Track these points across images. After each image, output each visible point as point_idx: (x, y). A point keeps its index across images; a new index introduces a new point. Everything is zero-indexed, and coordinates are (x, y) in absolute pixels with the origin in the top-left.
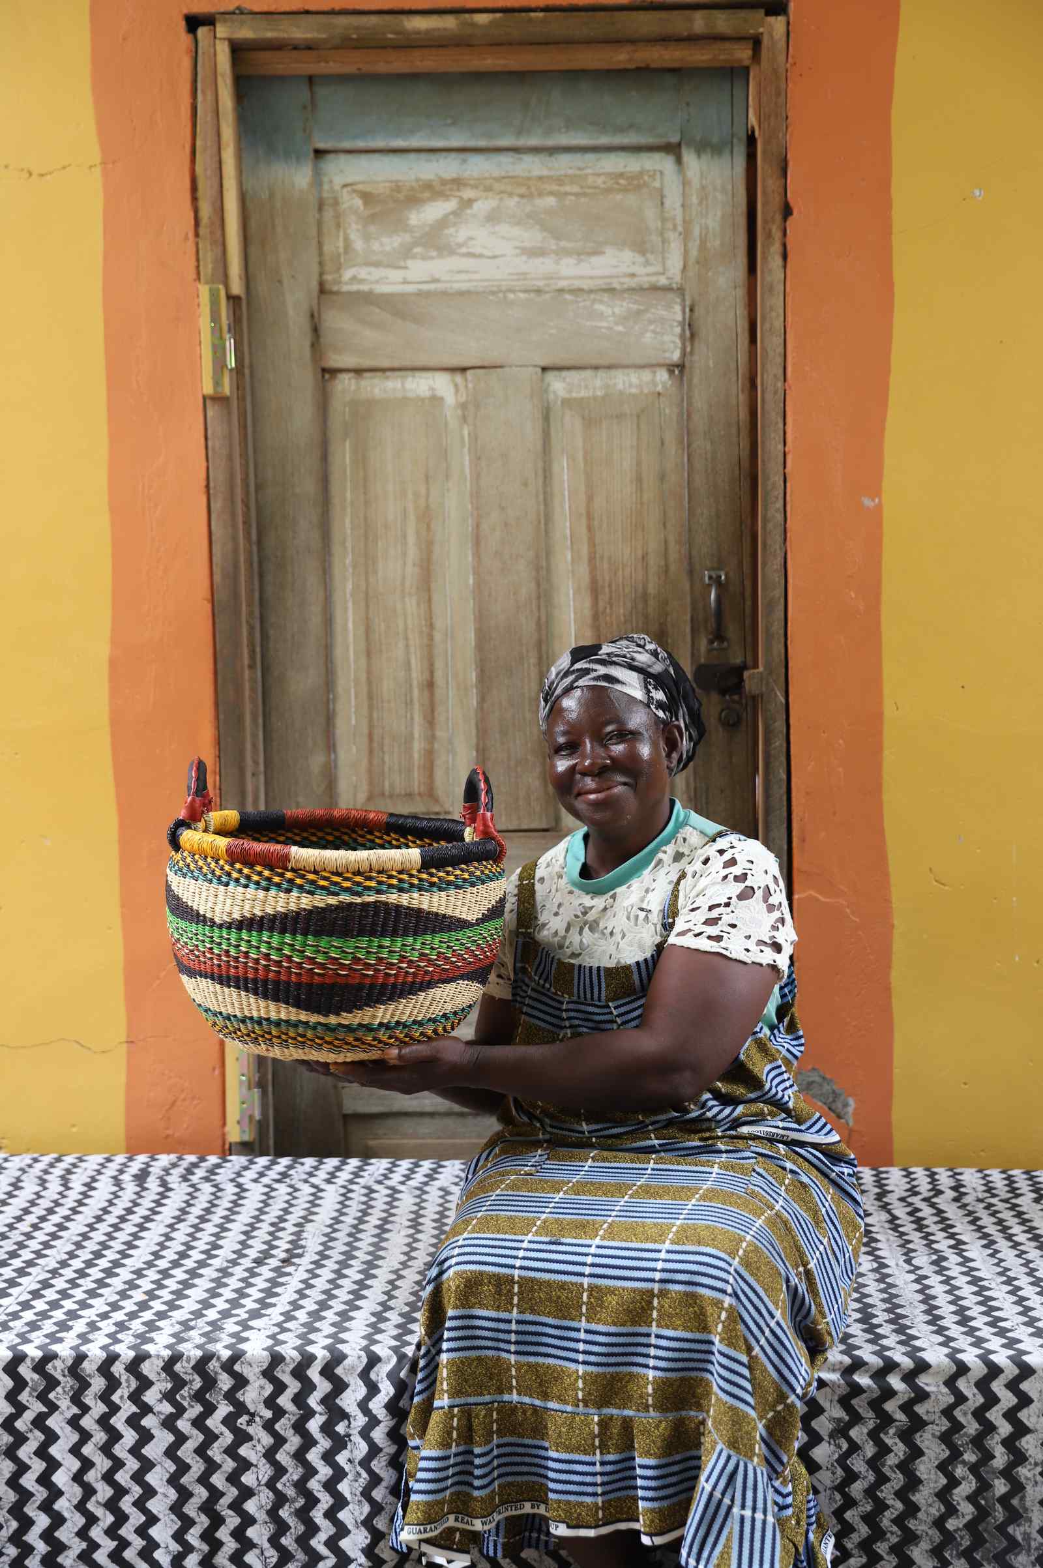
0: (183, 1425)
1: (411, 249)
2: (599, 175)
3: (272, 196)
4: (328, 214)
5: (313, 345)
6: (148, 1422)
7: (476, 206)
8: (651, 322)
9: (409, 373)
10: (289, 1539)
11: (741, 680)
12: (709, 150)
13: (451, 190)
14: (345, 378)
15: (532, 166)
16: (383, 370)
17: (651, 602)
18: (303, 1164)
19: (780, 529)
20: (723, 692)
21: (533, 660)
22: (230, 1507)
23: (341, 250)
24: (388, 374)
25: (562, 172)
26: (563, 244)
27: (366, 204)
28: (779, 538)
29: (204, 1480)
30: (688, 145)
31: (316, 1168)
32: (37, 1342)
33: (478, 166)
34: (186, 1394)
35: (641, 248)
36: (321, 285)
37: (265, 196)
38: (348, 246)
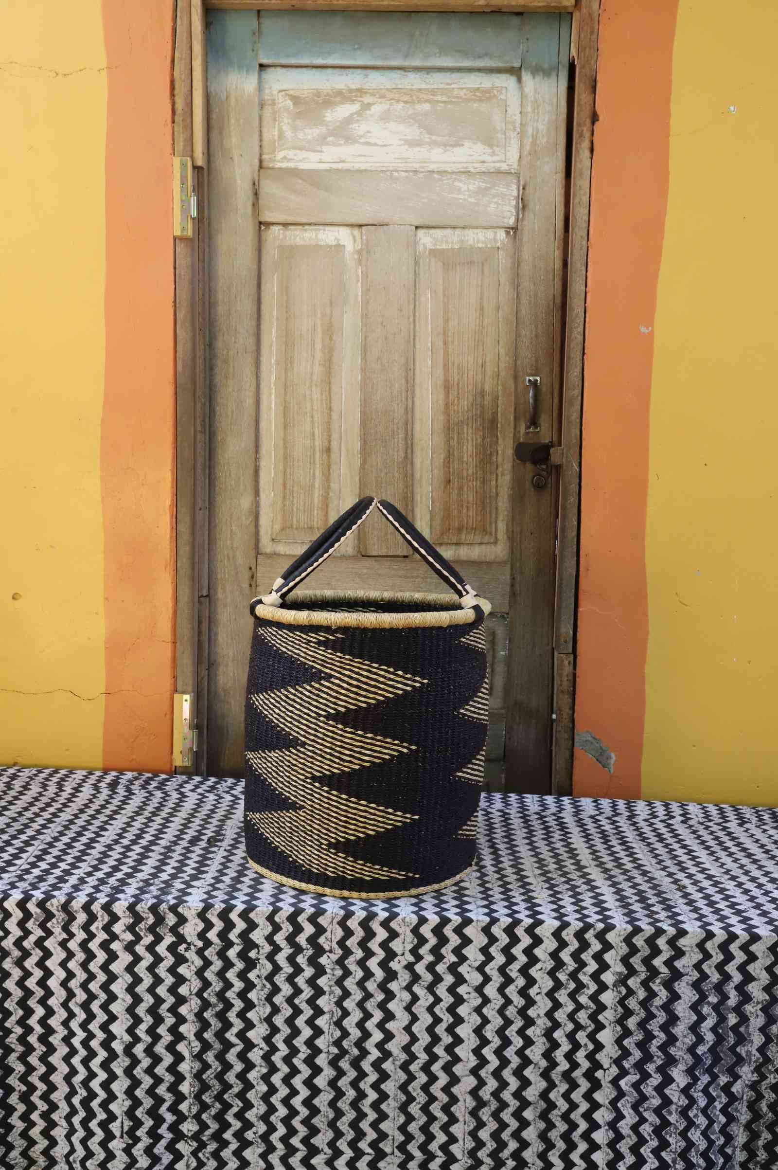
0: (140, 949)
1: (325, 138)
2: (462, 89)
3: (227, 97)
4: (268, 112)
5: (254, 205)
6: (115, 946)
7: (373, 108)
8: (494, 196)
9: (321, 227)
10: (210, 1034)
11: (549, 454)
12: (541, 74)
13: (356, 96)
14: (275, 229)
15: (414, 81)
16: (303, 224)
17: (487, 397)
18: (226, 781)
19: (581, 347)
20: (535, 463)
21: (401, 435)
22: (169, 1010)
23: (276, 138)
24: (307, 227)
25: (436, 86)
26: (434, 138)
27: (294, 104)
28: (579, 354)
29: (151, 990)
30: (527, 69)
31: (235, 784)
32: (43, 889)
33: (376, 80)
34: (143, 927)
35: (489, 142)
36: (261, 161)
37: (223, 97)
38: (281, 135)
